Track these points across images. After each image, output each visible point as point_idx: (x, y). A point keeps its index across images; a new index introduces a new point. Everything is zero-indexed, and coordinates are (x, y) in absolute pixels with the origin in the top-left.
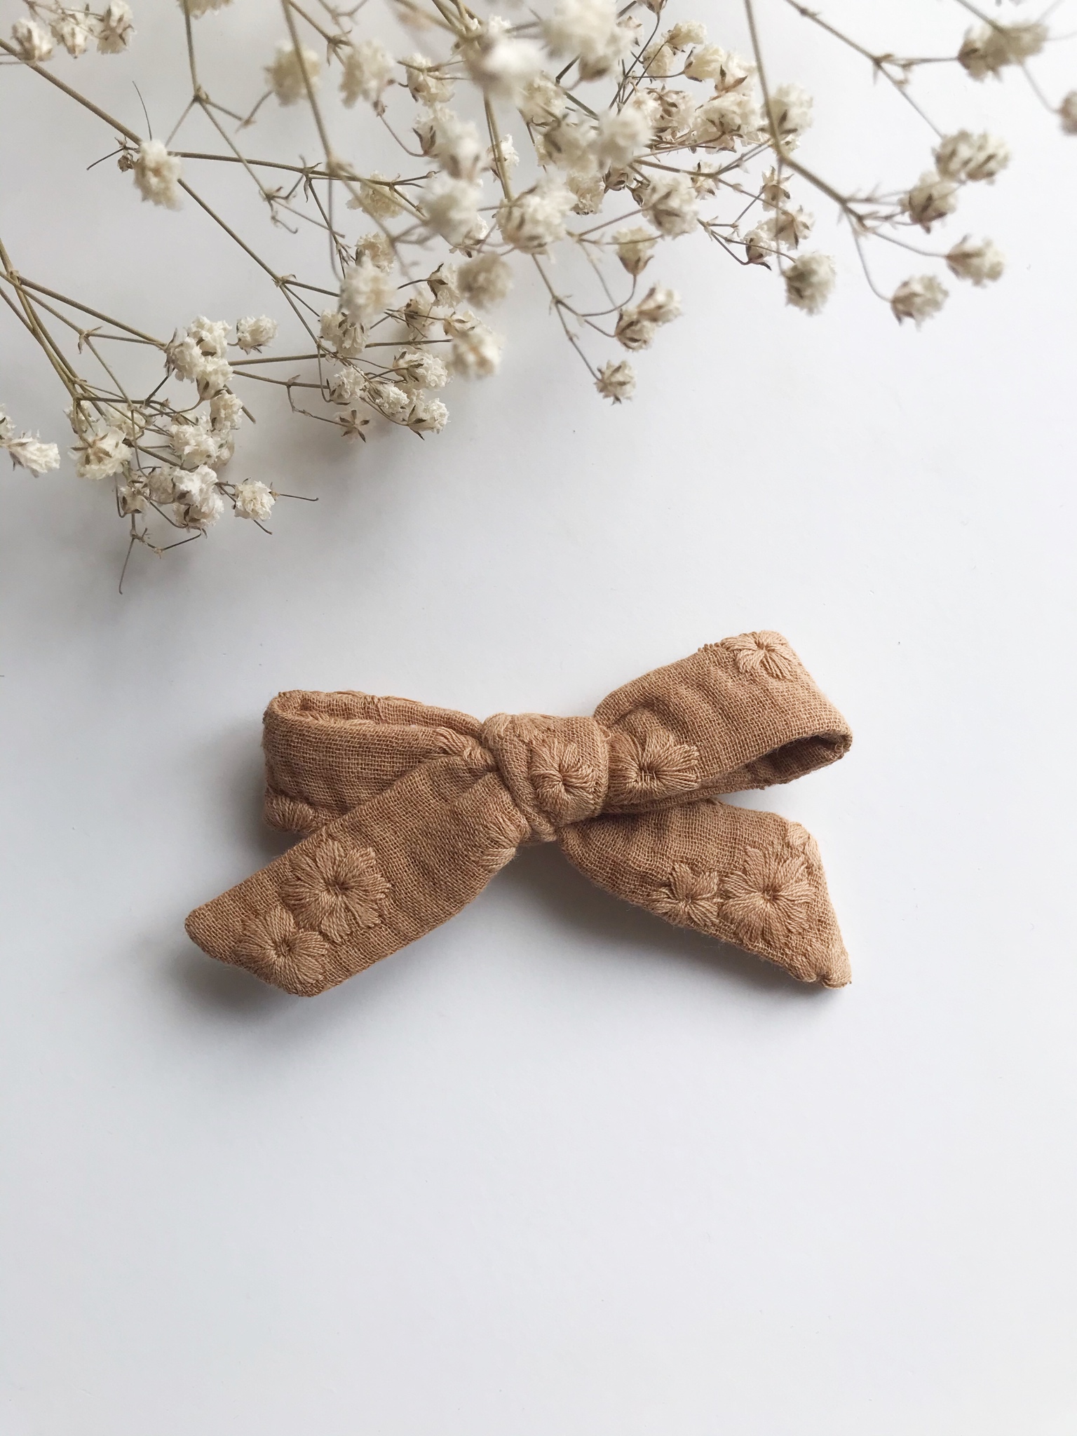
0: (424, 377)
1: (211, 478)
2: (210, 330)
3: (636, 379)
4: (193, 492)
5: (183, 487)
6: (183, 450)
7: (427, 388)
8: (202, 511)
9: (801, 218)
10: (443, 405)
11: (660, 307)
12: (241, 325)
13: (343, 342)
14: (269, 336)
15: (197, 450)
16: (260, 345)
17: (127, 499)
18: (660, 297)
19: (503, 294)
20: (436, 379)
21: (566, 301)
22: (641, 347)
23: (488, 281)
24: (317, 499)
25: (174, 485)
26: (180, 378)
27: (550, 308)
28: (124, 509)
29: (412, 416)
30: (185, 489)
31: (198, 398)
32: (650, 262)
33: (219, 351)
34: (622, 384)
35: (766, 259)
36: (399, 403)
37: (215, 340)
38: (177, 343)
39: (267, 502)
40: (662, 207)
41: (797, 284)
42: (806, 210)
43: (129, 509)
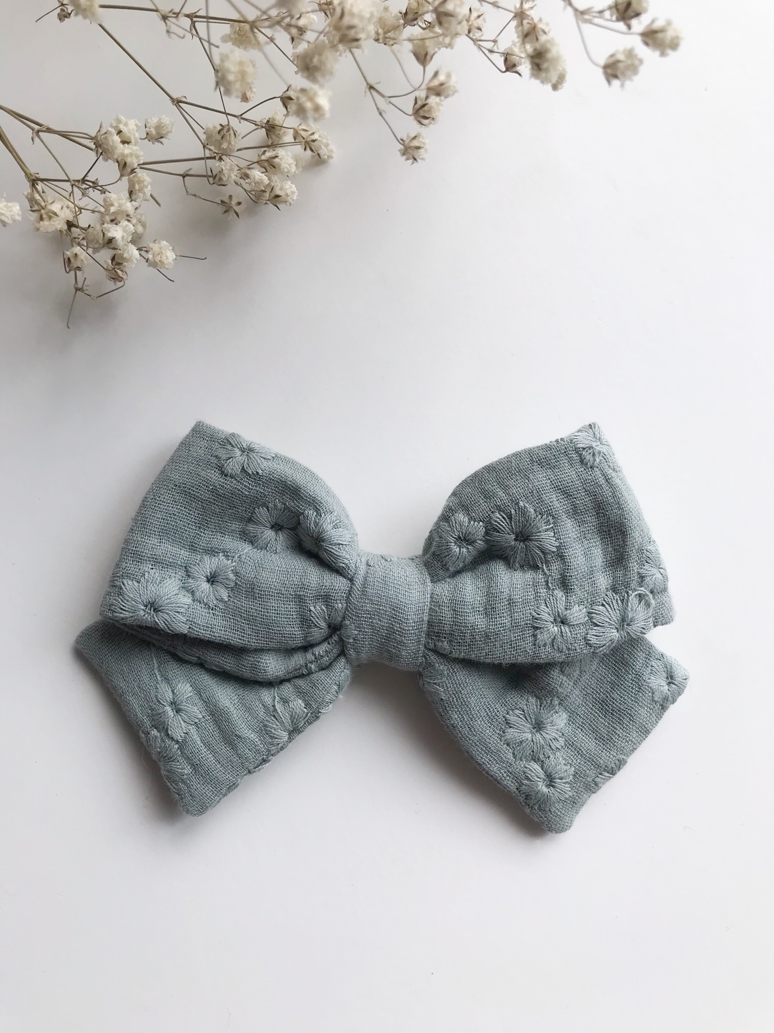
0: (279, 165)
1: (130, 229)
2: (126, 125)
3: (427, 146)
4: (117, 238)
5: (109, 235)
6: (110, 209)
7: (281, 173)
8: (124, 256)
9: (540, 26)
10: (294, 186)
11: (442, 84)
12: (148, 122)
13: (221, 144)
14: (168, 130)
15: (119, 210)
16: (162, 137)
17: (71, 259)
18: (442, 78)
19: (331, 73)
20: (288, 167)
21: (376, 86)
22: (430, 123)
23: (321, 62)
24: (206, 258)
25: (104, 234)
26: (106, 160)
27: (365, 92)
28: (68, 266)
29: (271, 194)
30: (112, 236)
31: (119, 175)
32: (434, 57)
33: (133, 141)
34: (418, 148)
35: (519, 69)
36: (262, 182)
37: (130, 132)
38: (103, 131)
39: (169, 256)
40: (441, 9)
41: (537, 61)
42: (544, 21)
43: (73, 267)
